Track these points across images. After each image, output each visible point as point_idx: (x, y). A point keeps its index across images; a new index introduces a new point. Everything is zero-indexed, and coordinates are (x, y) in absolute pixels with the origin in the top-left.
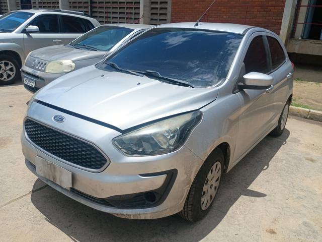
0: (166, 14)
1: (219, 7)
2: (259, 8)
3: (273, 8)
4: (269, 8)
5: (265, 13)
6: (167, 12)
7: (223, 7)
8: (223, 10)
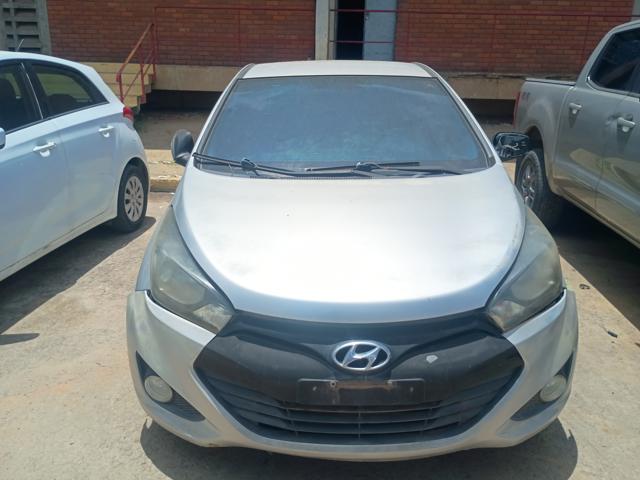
0: (35, 24)
1: (167, 10)
2: (250, 12)
3: (276, 13)
4: (269, 12)
5: (263, 22)
6: (39, 20)
7: (174, 10)
8: (175, 15)
